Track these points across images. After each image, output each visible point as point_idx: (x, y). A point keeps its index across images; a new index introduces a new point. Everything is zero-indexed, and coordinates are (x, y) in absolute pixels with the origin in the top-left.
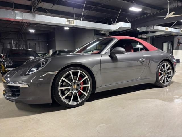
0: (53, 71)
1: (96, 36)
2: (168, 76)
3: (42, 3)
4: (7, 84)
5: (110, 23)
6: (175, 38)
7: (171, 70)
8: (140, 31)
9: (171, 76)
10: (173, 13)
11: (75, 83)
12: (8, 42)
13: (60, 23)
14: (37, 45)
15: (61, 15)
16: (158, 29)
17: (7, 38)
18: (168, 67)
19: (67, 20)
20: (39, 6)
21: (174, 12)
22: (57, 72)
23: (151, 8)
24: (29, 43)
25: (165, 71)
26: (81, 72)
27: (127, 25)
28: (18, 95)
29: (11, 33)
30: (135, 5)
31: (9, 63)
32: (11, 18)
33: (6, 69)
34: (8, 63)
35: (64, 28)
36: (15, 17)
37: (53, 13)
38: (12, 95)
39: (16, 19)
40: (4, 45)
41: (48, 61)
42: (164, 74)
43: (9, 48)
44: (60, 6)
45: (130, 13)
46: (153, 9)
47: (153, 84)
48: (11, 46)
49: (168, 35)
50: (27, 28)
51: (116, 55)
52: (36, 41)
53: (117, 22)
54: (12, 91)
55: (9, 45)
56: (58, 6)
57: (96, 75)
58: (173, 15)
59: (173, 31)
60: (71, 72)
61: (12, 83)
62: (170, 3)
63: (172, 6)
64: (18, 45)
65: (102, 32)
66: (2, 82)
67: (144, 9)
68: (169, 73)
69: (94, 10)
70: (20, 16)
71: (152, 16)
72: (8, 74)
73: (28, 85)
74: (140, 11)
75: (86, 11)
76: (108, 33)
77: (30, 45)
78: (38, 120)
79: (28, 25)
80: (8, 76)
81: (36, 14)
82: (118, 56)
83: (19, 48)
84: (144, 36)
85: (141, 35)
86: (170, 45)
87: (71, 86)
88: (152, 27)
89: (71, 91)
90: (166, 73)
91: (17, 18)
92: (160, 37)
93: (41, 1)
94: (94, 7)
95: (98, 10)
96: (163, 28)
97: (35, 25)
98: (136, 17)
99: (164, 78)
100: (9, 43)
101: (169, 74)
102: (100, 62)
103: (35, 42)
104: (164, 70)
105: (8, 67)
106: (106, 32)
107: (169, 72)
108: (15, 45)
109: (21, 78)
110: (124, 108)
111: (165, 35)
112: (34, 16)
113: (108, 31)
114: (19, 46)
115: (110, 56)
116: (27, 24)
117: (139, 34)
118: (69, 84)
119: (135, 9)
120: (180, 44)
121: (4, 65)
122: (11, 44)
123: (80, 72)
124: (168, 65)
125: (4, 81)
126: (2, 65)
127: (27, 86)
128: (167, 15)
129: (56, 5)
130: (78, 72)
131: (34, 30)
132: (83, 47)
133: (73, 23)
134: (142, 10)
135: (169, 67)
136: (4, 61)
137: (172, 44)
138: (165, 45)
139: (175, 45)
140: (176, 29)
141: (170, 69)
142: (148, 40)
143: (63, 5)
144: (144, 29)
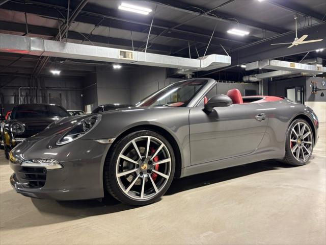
0: (107, 139)
1: (169, 79)
2: (305, 144)
3: (76, 23)
4: (21, 164)
5: (195, 57)
6: (307, 81)
7: (310, 133)
8: (246, 70)
9: (311, 143)
10: (305, 36)
11: (143, 160)
12: (11, 92)
13: (109, 57)
14: (63, 97)
15: (109, 43)
16: (278, 66)
17: (9, 85)
18: (304, 128)
19: (121, 52)
20: (71, 29)
21: (307, 36)
22: (113, 140)
23: (264, 30)
24: (49, 94)
25: (299, 137)
26: (151, 139)
27: (224, 60)
28: (42, 184)
29: (17, 77)
30: (238, 24)
31: (19, 129)
32: (22, 49)
33: (13, 140)
34: (16, 129)
35: (112, 67)
36: (29, 47)
37: (94, 41)
38: (29, 185)
39: (30, 51)
40: (3, 98)
41: (97, 121)
42: (299, 142)
43: (13, 103)
44: (108, 28)
45: (230, 39)
46: (267, 31)
47: (281, 160)
48: (16, 99)
49: (295, 76)
50: (46, 68)
51: (215, 108)
52: (61, 90)
53: (207, 54)
54: (29, 177)
55: (13, 98)
56: (104, 27)
57: (182, 144)
58: (304, 40)
59: (303, 68)
60: (133, 141)
61: (28, 162)
62: (299, 21)
63: (303, 26)
64: (29, 98)
65: (179, 73)
66: (10, 162)
67: (253, 32)
68: (306, 139)
69: (166, 35)
70: (39, 46)
71: (267, 43)
72: (17, 149)
73: (61, 165)
74: (245, 35)
75: (153, 36)
76: (191, 73)
77: (52, 98)
78: (88, 227)
79: (49, 61)
80: (19, 151)
81: (66, 41)
82: (219, 110)
83: (31, 102)
84: (252, 79)
85: (247, 77)
86: (299, 93)
87: (138, 166)
88: (267, 62)
89: (139, 176)
90: (302, 140)
91: (33, 48)
92: (281, 80)
93: (75, 20)
94: (167, 28)
95: (173, 35)
96: (287, 64)
97: (61, 62)
98: (240, 45)
99: (301, 150)
100: (12, 94)
101: (307, 141)
102: (189, 122)
103: (60, 92)
104: (297, 136)
105: (17, 136)
106: (186, 71)
107: (307, 137)
108: (23, 97)
109: (45, 153)
110: (240, 203)
111: (289, 75)
112: (64, 46)
113: (191, 69)
114: (31, 100)
115: (204, 110)
116: (46, 61)
117: (245, 75)
118: (134, 164)
119: (238, 32)
120: (316, 91)
121: (9, 132)
122: (16, 96)
123: (149, 138)
124: (303, 125)
125: (14, 158)
126: (6, 133)
127: (59, 167)
128: (294, 40)
129: (100, 26)
130: (147, 139)
131: (59, 70)
132: (150, 98)
133: (132, 58)
134: (249, 34)
135: (306, 128)
136: (7, 125)
137: (303, 92)
138: (291, 93)
139: (309, 93)
140: (309, 65)
141: (308, 131)
142: (260, 86)
143: (112, 27)
144: (254, 66)
